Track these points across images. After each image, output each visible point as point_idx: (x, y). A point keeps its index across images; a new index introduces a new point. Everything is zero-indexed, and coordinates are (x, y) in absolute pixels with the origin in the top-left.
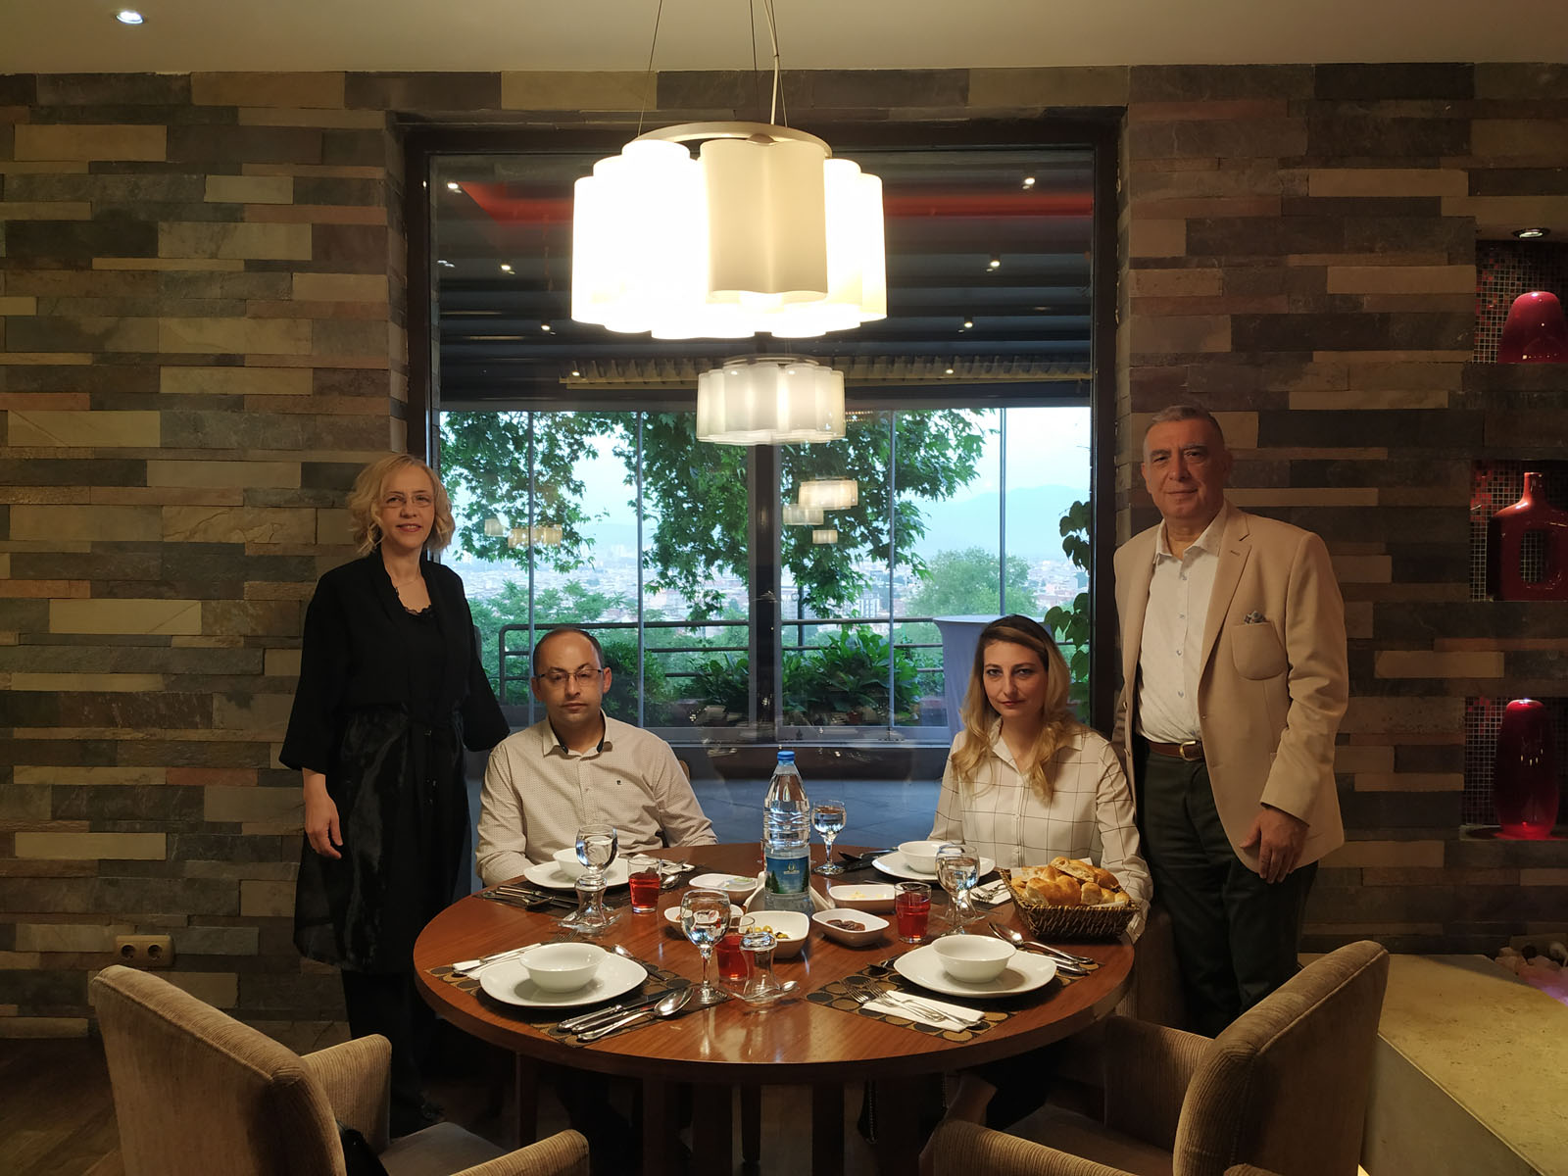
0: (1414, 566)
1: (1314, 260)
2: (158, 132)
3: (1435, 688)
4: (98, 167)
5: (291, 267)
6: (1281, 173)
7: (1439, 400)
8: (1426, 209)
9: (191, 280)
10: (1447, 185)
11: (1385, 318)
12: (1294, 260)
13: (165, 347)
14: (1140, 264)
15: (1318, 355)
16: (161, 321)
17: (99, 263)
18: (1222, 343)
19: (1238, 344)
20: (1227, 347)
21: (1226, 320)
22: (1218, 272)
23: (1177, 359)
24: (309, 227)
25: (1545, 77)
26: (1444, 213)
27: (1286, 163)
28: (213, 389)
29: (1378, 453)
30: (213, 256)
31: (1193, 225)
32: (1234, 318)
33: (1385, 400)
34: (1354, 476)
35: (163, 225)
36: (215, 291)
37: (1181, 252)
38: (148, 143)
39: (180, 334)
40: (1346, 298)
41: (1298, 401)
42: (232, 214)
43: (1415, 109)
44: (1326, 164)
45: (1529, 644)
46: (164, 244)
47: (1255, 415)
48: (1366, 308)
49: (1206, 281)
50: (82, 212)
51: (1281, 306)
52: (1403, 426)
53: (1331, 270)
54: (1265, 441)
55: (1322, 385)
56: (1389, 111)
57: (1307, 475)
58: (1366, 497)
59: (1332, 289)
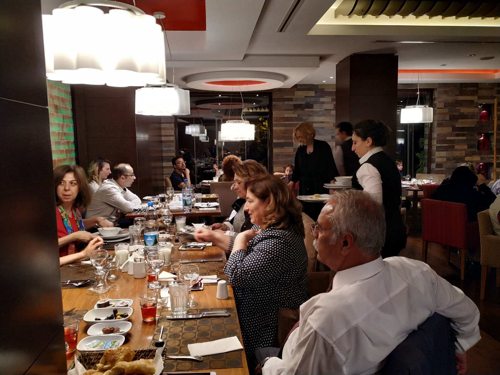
0: (470, 147)
1: (459, 108)
2: (314, 92)
4: (306, 97)
5: (331, 110)
6: (455, 97)
7: (473, 126)
8: (472, 101)
9: (318, 112)
10: (475, 98)
11: (467, 115)
12: (457, 108)
13: (314, 121)
14: (438, 108)
15: (459, 120)
16: (314, 117)
17: (306, 110)
20: (449, 119)
21: (448, 115)
22: (448, 109)
23: (442, 121)
24: (333, 105)
25: (487, 85)
26: (475, 102)
27: (456, 95)
28: (320, 126)
29: (466, 132)
30: (321, 108)
31: (445, 103)
32: (450, 115)
33: (467, 126)
34: (463, 135)
35: (314, 105)
36: (321, 113)
37: (443, 107)
38: (312, 94)
39: (316, 119)
40: (463, 113)
41: (457, 126)
42: (323, 103)
43: (472, 89)
44: (461, 96)
45: (483, 156)
46: (314, 107)
47: (451, 128)
48: (465, 114)
49: (446, 110)
50: (304, 103)
51: (455, 114)
52: (469, 129)
53: (461, 109)
54: (452, 131)
55: (459, 124)
56: (469, 89)
57: (457, 135)
58: (465, 138)
59: (461, 112)
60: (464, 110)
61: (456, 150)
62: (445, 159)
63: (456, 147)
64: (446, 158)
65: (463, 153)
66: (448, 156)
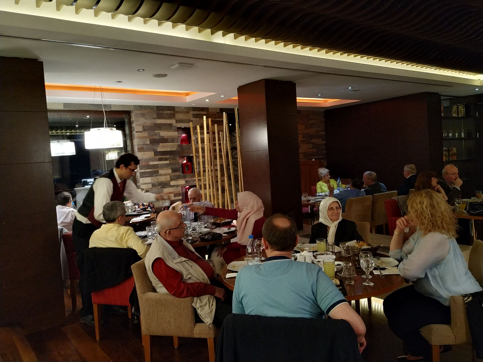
0: (174, 171)
1: (159, 131)
3: (178, 186)
6: (154, 120)
7: (175, 149)
8: (171, 125)
10: (173, 122)
11: (168, 139)
12: (156, 131)
14: (137, 132)
15: (160, 144)
18: (148, 142)
19: (150, 143)
20: (149, 143)
21: (149, 139)
22: (147, 133)
23: (143, 145)
25: (183, 108)
26: (173, 125)
27: (154, 119)
29: (168, 156)
31: (143, 127)
33: (168, 150)
34: (166, 159)
37: (142, 130)
40: (163, 136)
41: (158, 150)
43: (169, 112)
44: (159, 119)
45: (187, 179)
47: (153, 152)
48: (165, 138)
49: (146, 134)
51: (155, 137)
52: (171, 153)
53: (161, 133)
54: (155, 155)
55: (161, 148)
56: (166, 112)
57: (160, 160)
58: (168, 162)
59: (161, 135)
60: (164, 134)
61: (161, 175)
62: (150, 186)
63: (161, 172)
64: (151, 184)
65: (168, 178)
66: (153, 181)
